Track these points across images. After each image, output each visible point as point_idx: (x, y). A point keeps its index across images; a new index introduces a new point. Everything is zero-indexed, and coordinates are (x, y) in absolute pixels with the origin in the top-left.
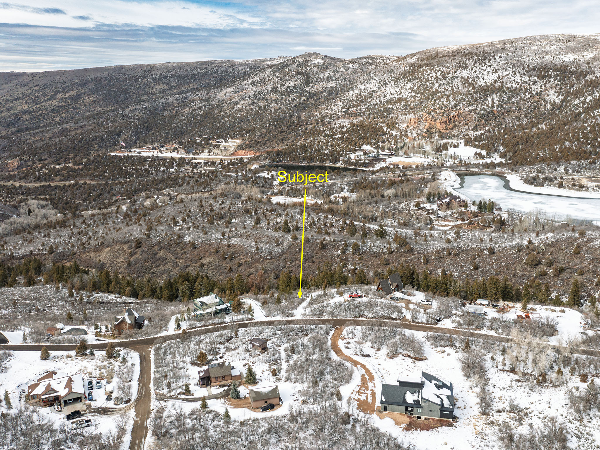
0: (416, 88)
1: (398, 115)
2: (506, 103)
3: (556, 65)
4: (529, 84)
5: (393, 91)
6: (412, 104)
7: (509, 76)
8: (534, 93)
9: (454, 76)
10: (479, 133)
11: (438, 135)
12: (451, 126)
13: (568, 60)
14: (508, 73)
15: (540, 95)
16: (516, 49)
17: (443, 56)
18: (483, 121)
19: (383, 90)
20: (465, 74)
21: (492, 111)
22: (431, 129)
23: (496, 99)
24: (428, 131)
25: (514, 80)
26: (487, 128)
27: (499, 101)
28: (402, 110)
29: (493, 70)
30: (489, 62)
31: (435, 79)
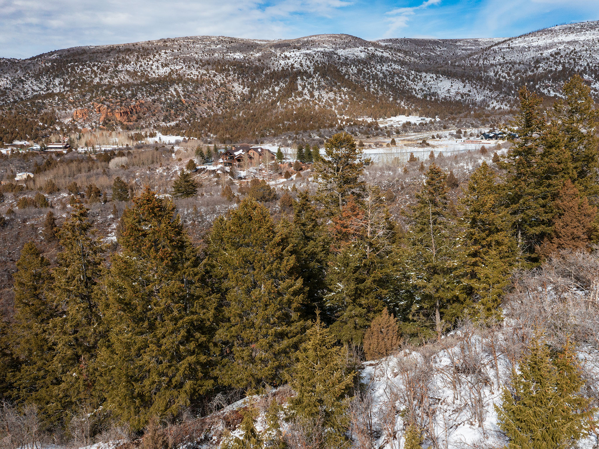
0: (69, 83)
1: (53, 110)
2: (192, 94)
3: (229, 61)
4: (210, 77)
5: (35, 88)
6: (71, 98)
7: (184, 69)
8: (219, 84)
9: (116, 70)
10: (173, 124)
11: (122, 128)
12: (135, 117)
13: (238, 57)
14: (180, 67)
15: (225, 86)
16: (180, 46)
17: (94, 53)
18: (173, 112)
19: (21, 87)
20: (130, 68)
21: (181, 101)
22: (110, 121)
23: (180, 90)
24: (105, 123)
25: (192, 73)
26: (181, 119)
27: (183, 91)
28: (58, 105)
29: (162, 65)
30: (154, 57)
31: (92, 73)
